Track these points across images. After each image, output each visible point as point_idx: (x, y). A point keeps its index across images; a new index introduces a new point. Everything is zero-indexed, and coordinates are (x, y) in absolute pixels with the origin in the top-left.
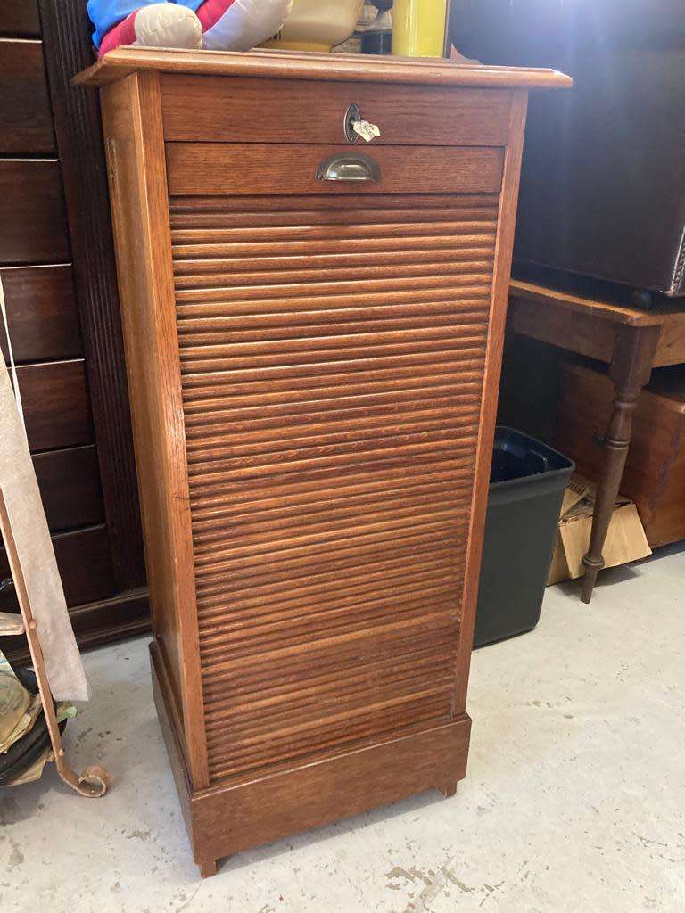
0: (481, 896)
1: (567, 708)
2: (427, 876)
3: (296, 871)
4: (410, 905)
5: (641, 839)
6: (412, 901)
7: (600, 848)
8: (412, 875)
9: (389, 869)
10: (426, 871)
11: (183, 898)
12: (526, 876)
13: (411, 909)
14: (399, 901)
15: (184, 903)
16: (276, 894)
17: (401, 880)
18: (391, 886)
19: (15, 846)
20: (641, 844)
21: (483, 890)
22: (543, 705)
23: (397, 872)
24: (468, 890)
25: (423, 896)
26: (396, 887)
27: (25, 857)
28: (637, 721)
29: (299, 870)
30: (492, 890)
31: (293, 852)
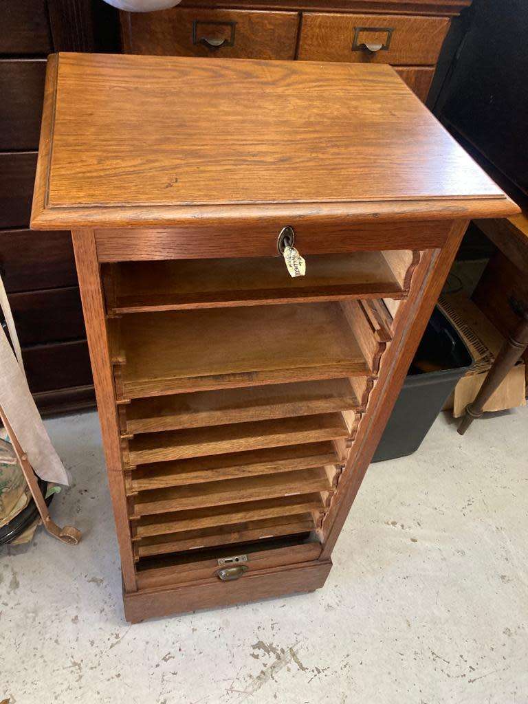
0: (311, 675)
1: (415, 531)
2: (279, 652)
3: (194, 630)
4: (262, 672)
5: (433, 654)
6: (264, 669)
7: (402, 655)
8: (269, 649)
9: (255, 642)
10: (279, 648)
11: (117, 637)
12: (345, 666)
13: (262, 675)
14: (256, 667)
15: (117, 640)
16: (177, 645)
17: (260, 652)
18: (253, 655)
19: (15, 574)
20: (432, 657)
21: (313, 671)
22: (399, 526)
23: (260, 645)
24: (303, 669)
25: (273, 667)
26: (256, 657)
27: (20, 583)
28: (463, 553)
29: (196, 630)
30: (319, 672)
31: (194, 615)
